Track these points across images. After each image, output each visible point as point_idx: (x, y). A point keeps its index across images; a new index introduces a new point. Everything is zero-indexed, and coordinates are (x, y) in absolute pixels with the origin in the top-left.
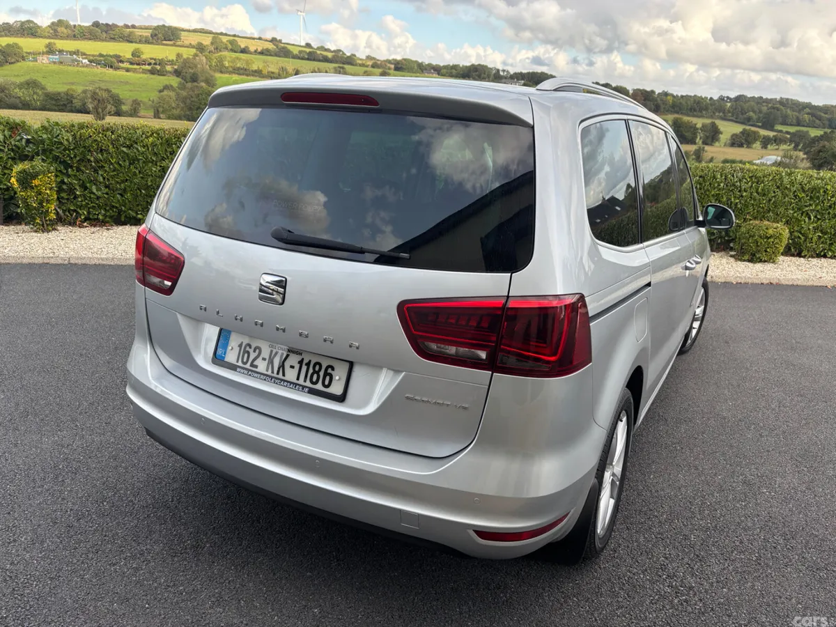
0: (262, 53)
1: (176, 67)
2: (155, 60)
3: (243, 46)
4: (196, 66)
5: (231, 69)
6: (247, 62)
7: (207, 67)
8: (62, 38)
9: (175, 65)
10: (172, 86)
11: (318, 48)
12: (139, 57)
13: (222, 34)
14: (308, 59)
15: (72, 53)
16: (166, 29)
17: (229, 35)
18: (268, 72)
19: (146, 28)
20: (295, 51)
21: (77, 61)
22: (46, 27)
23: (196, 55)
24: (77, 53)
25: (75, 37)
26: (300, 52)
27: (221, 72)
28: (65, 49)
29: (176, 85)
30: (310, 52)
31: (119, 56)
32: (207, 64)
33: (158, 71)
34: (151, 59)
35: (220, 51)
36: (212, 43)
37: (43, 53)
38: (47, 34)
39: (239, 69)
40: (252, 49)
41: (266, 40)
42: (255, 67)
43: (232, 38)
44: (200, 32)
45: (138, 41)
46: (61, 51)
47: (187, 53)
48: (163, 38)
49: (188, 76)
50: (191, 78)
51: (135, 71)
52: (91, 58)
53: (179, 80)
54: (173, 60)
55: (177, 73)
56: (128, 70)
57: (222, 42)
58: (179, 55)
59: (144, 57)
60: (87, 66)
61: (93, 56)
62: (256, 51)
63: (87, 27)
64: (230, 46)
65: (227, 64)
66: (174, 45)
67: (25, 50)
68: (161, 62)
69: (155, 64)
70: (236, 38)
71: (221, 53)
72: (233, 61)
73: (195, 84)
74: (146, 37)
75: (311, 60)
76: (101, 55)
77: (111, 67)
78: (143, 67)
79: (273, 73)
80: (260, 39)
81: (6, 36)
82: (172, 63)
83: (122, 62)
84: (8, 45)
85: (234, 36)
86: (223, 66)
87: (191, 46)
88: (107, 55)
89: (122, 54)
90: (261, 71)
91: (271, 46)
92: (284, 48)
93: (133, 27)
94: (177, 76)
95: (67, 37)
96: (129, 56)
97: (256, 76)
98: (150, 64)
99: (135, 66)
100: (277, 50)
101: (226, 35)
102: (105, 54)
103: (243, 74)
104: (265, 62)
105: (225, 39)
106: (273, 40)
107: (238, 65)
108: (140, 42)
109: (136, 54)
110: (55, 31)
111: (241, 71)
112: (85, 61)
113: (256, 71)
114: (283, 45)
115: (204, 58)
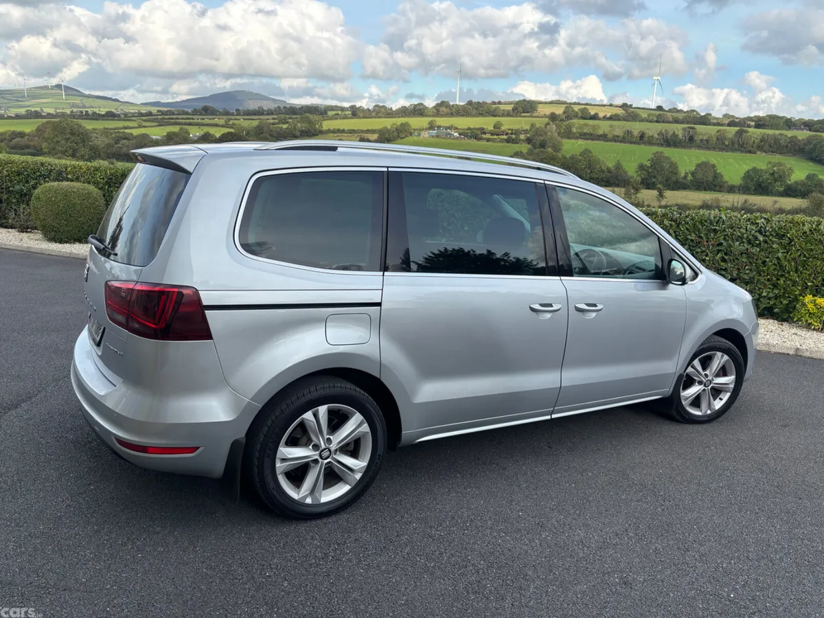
0: (611, 118)
1: (528, 135)
2: (512, 130)
3: (592, 113)
4: (546, 134)
5: (578, 135)
6: (594, 127)
7: (556, 134)
8: (442, 116)
9: (528, 134)
10: (521, 152)
11: (670, 111)
12: (499, 128)
13: (575, 104)
14: (657, 122)
15: (447, 128)
16: (526, 103)
17: (582, 104)
18: (614, 136)
19: (510, 103)
20: (644, 115)
21: (450, 134)
22: (432, 108)
23: (548, 124)
24: (450, 128)
25: (452, 115)
26: (649, 115)
27: (569, 138)
28: (442, 125)
29: (526, 151)
30: (660, 115)
31: (483, 129)
32: (556, 131)
33: (513, 140)
34: (509, 129)
35: (571, 119)
36: (564, 112)
37: (426, 129)
38: (431, 113)
39: (585, 134)
40: (601, 115)
41: (617, 106)
42: (600, 132)
43: (584, 106)
44: (556, 103)
45: (501, 114)
46: (439, 127)
47: (540, 123)
48: (522, 111)
49: (538, 144)
50: (540, 144)
51: (494, 140)
52: (461, 131)
53: (529, 146)
54: (527, 130)
55: (529, 141)
56: (488, 140)
57: (573, 111)
58: (533, 125)
59: (503, 128)
60: (457, 138)
61: (463, 129)
62: (604, 117)
63: (461, 106)
64: (580, 114)
65: (574, 130)
66: (531, 116)
67: (413, 127)
68: (517, 132)
69: (512, 134)
70: (587, 107)
71: (571, 121)
72: (581, 127)
73: (542, 149)
74: (508, 111)
75: (659, 122)
76: (469, 129)
77: (476, 138)
78: (502, 137)
79: (618, 136)
80: (611, 105)
81: (402, 117)
82: (526, 132)
83: (485, 133)
84: (402, 125)
85: (587, 104)
86: (570, 132)
87: (545, 116)
88: (474, 129)
89: (485, 127)
90: (607, 135)
91: (620, 112)
92: (633, 112)
93: (500, 103)
94: (528, 143)
95: (446, 115)
96: (491, 128)
97: (600, 140)
98: (507, 134)
99: (495, 137)
100: (626, 115)
101: (579, 104)
102: (472, 127)
103: (588, 139)
104: (611, 126)
105: (576, 108)
106: (624, 106)
107: (585, 131)
108: (503, 115)
109: (497, 126)
110: (438, 111)
111: (588, 137)
112: (456, 134)
113: (601, 136)
114: (632, 110)
115: (554, 126)
